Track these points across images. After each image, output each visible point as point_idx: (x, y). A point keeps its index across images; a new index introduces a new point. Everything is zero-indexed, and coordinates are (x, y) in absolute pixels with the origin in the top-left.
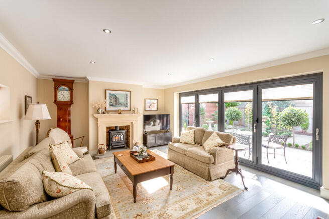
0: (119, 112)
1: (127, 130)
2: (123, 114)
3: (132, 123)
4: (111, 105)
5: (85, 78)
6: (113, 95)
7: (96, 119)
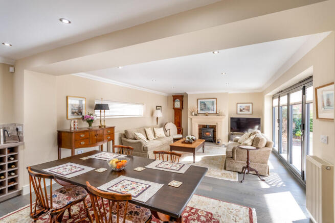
0: (206, 114)
1: (214, 128)
2: (209, 116)
3: (217, 123)
4: (201, 110)
5: (185, 93)
6: (202, 102)
7: (191, 119)
